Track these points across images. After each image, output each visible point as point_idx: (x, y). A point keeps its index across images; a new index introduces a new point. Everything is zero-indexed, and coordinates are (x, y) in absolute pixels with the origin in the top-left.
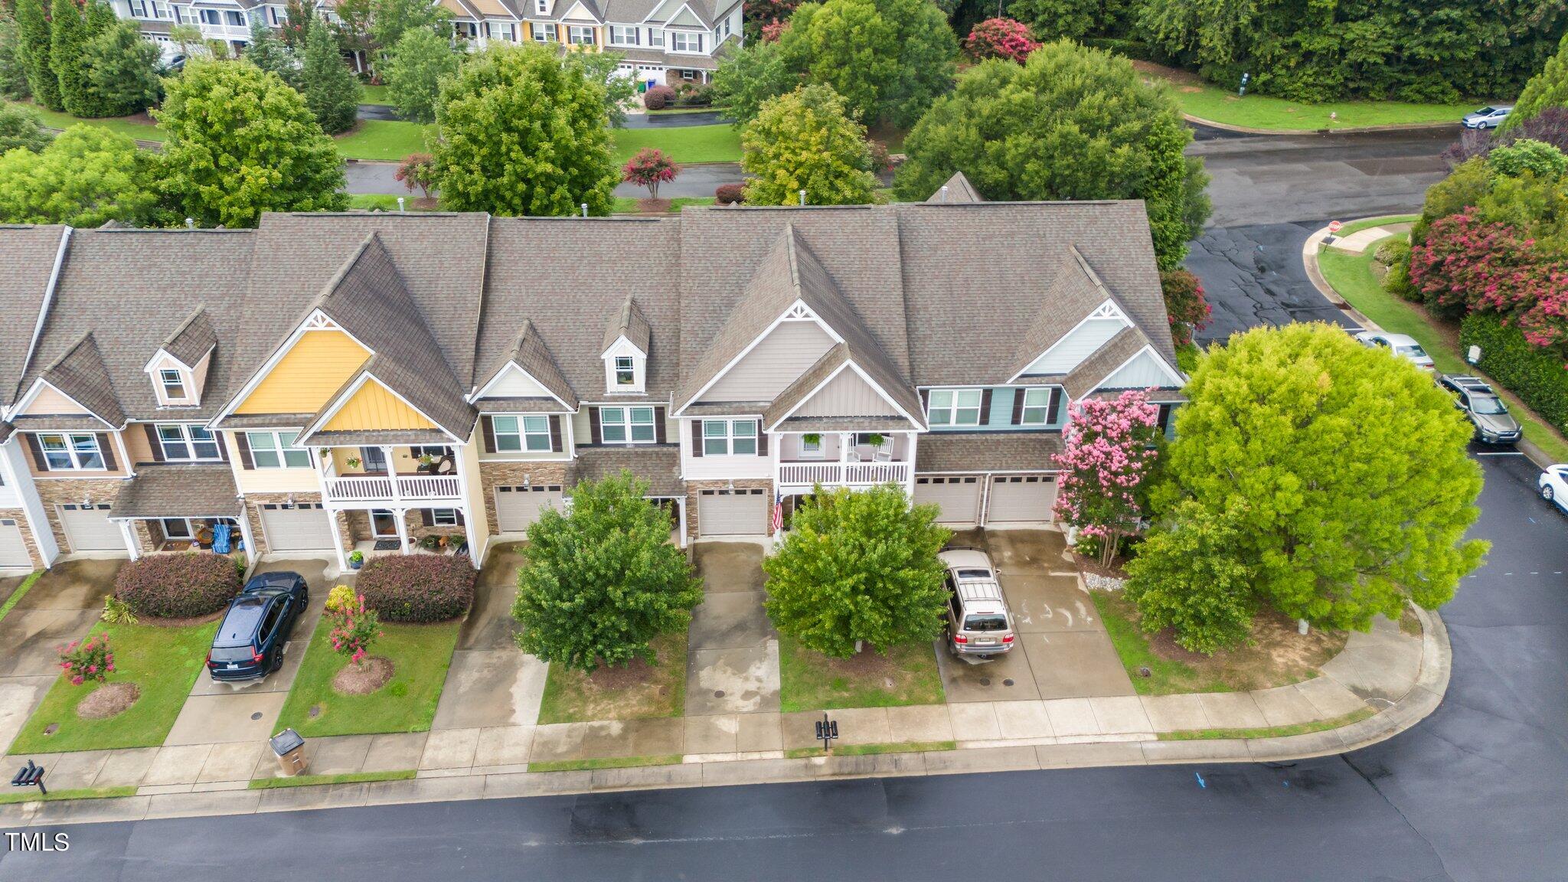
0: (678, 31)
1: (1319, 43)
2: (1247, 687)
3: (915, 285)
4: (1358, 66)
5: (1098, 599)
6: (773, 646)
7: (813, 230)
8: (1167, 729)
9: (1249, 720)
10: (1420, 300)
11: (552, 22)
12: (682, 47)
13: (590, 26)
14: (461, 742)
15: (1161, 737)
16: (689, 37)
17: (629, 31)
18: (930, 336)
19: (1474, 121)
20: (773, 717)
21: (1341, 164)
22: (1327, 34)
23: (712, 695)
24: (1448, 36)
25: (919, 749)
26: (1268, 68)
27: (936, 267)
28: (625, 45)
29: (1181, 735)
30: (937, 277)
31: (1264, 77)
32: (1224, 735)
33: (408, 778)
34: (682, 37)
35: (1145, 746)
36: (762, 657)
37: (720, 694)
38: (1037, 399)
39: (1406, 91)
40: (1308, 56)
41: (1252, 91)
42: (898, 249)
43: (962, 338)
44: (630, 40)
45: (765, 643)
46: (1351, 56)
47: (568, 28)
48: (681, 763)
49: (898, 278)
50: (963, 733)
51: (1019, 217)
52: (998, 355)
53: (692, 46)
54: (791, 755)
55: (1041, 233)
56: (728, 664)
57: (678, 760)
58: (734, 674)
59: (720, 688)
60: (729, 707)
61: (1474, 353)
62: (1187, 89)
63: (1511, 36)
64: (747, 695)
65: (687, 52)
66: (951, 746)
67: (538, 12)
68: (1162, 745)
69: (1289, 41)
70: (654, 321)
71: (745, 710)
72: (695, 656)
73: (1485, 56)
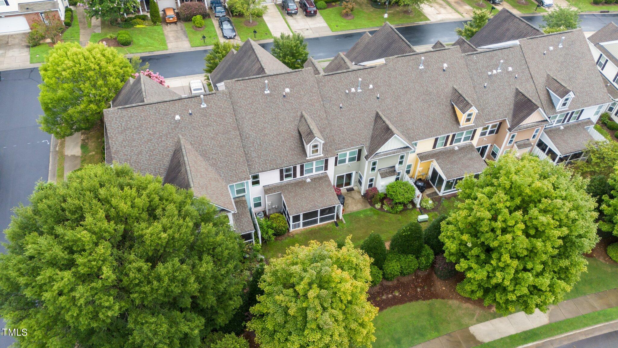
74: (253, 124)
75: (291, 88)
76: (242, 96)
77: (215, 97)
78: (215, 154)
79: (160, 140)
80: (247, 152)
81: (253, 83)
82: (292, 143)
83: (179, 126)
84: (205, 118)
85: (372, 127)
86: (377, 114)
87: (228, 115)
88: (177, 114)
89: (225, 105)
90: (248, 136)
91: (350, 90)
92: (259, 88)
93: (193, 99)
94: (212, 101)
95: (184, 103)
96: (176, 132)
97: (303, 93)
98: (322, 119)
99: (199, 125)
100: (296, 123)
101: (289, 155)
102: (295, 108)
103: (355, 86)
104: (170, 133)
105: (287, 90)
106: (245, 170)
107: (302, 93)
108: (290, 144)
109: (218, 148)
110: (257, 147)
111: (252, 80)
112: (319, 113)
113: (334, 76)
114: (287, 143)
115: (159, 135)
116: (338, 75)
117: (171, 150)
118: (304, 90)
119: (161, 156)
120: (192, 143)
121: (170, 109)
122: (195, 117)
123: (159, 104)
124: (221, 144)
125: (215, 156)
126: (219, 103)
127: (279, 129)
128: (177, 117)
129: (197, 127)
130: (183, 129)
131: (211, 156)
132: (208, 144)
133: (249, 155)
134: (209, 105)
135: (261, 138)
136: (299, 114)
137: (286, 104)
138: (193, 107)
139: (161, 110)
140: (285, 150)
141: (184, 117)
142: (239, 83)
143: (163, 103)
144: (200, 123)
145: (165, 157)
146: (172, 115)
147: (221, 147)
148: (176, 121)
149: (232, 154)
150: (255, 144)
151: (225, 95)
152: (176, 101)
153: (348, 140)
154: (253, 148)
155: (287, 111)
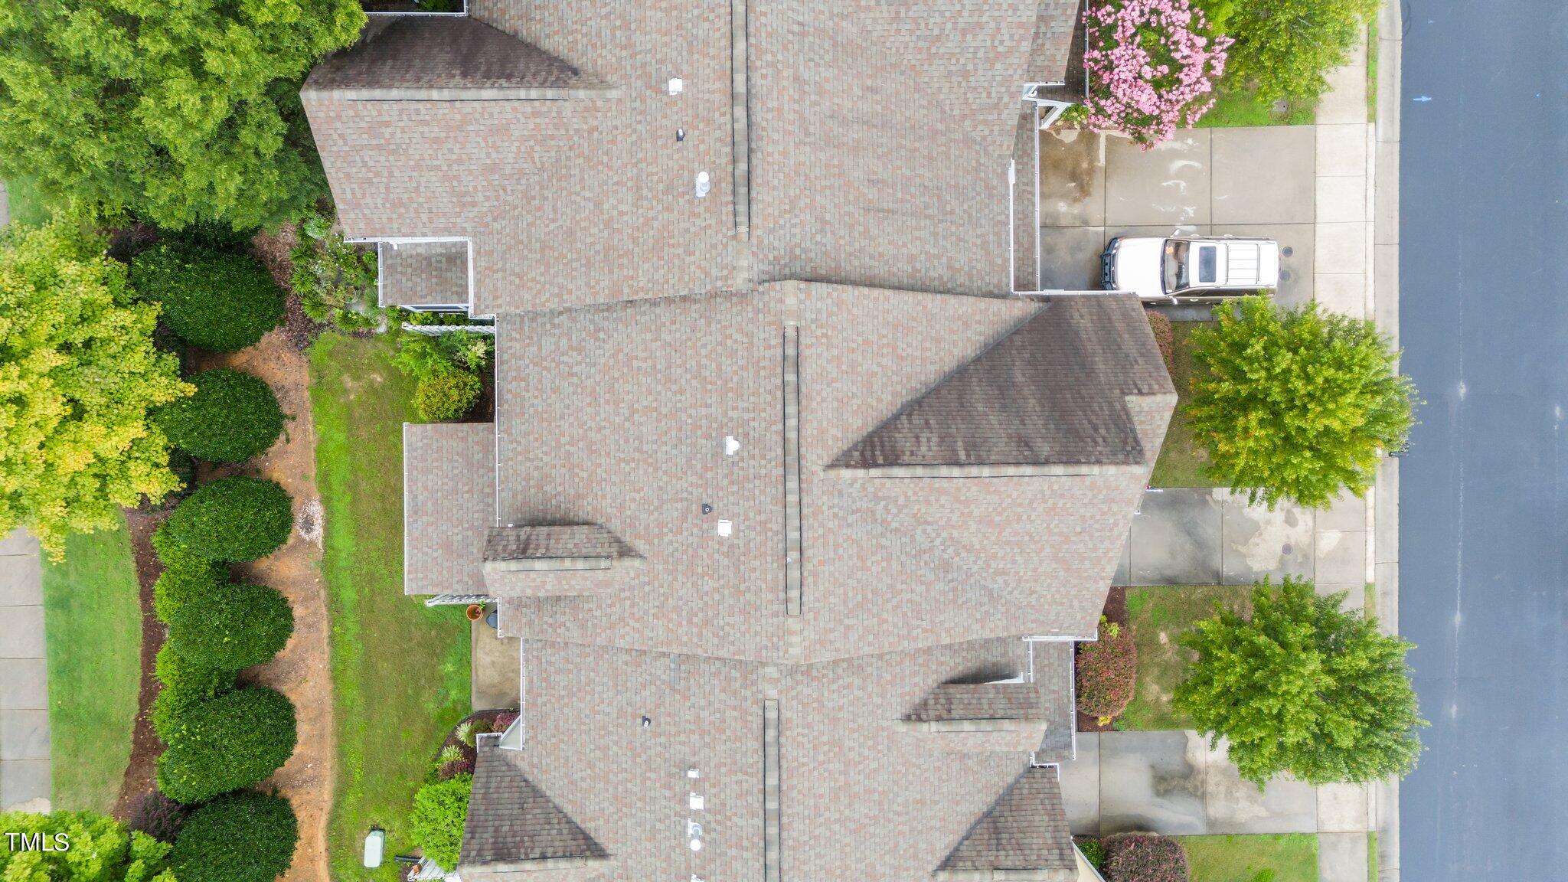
3: (880, 270)
6: (1220, 493)
7: (833, 431)
8: (1363, 110)
14: (1335, 798)
15: (1372, 118)
18: (950, 259)
23: (1288, 557)
27: (852, 227)
29: (1371, 98)
30: (867, 231)
33: (1374, 839)
35: (1380, 139)
37: (1287, 549)
42: (866, 290)
43: (952, 212)
45: (1216, 502)
48: (1374, 584)
49: (909, 297)
51: (769, 57)
52: (974, 163)
55: (796, 28)
56: (1246, 542)
57: (1370, 586)
58: (1261, 534)
59: (1279, 549)
60: (1305, 540)
68: (1380, 121)
70: (932, 681)
71: (1311, 524)
72: (1230, 577)
74: (635, 363)
75: (730, 547)
76: (729, 342)
77: (725, 236)
78: (555, 210)
79: (618, 23)
80: (556, 321)
81: (769, 398)
82: (559, 489)
83: (649, 92)
84: (661, 187)
85: (568, 809)
86: (599, 853)
87: (662, 272)
88: (686, 86)
89: (693, 268)
90: (602, 335)
91: (697, 786)
92: (746, 416)
93: (728, 149)
94: (713, 222)
95: (717, 115)
96: (633, 79)
97: (706, 588)
98: (612, 627)
99: (644, 165)
100: (615, 525)
101: (528, 464)
102: (660, 536)
103: (709, 817)
104: (633, 56)
105: (725, 528)
106: (499, 301)
107: (708, 584)
108: (558, 480)
109: (569, 221)
110: (565, 359)
111: (779, 394)
112: (632, 623)
113: (757, 745)
114: (563, 470)
115: (632, 20)
116: (761, 765)
117: (585, 59)
118: (716, 596)
119: (575, 27)
120: (596, 134)
121: (707, 60)
122: (670, 151)
123: (728, 18)
124: (579, 234)
125: (548, 206)
126: (702, 246)
127: (608, 455)
128: (676, 86)
129: (640, 155)
130: (638, 103)
131: (550, 196)
132: (583, 188)
133: (548, 326)
134: (702, 209)
135: (589, 381)
136: (640, 546)
137: (679, 505)
138: (702, 147)
139: (706, 25)
140: (545, 459)
141: (675, 109)
142: (773, 342)
143: (728, 34)
144: (650, 169)
145: (570, 39)
146: (685, 67)
147: (570, 233)
148: (666, 82)
149: (547, 266)
150: (575, 354)
151: (725, 272)
152: (728, 83)
153: (544, 699)
154: (566, 348)
155: (656, 504)
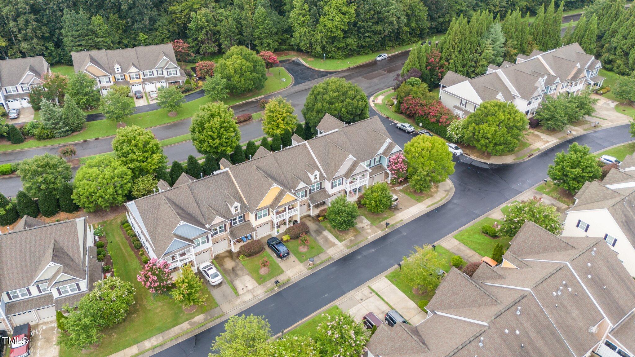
0: (168, 70)
1: (341, 45)
2: (432, 196)
4: (350, 50)
5: (400, 190)
6: (363, 217)
9: (436, 201)
10: (402, 113)
11: (122, 74)
12: (170, 74)
13: (137, 73)
14: (332, 250)
15: (427, 207)
16: (172, 71)
17: (150, 72)
19: (379, 59)
20: (374, 227)
21: (360, 78)
22: (341, 42)
23: (362, 228)
24: (369, 40)
25: (398, 222)
26: (330, 53)
28: (149, 77)
29: (429, 206)
30: (353, 141)
31: (330, 55)
32: (434, 204)
33: (331, 258)
34: (170, 71)
35: (426, 209)
36: (363, 219)
38: (377, 159)
39: (361, 53)
40: (338, 49)
41: (327, 58)
42: (346, 138)
43: (363, 152)
44: (151, 75)
45: (361, 217)
46: (349, 47)
47: (130, 76)
50: (402, 218)
51: (360, 125)
52: (370, 153)
53: (174, 74)
54: (382, 231)
55: (365, 127)
56: (359, 223)
57: (367, 238)
58: (362, 223)
59: (362, 226)
60: (366, 228)
61: (421, 124)
62: (310, 59)
63: (381, 37)
64: (367, 225)
65: (172, 75)
66: (402, 220)
67: (117, 72)
69: (334, 45)
70: (312, 165)
71: (369, 228)
73: (376, 43)
